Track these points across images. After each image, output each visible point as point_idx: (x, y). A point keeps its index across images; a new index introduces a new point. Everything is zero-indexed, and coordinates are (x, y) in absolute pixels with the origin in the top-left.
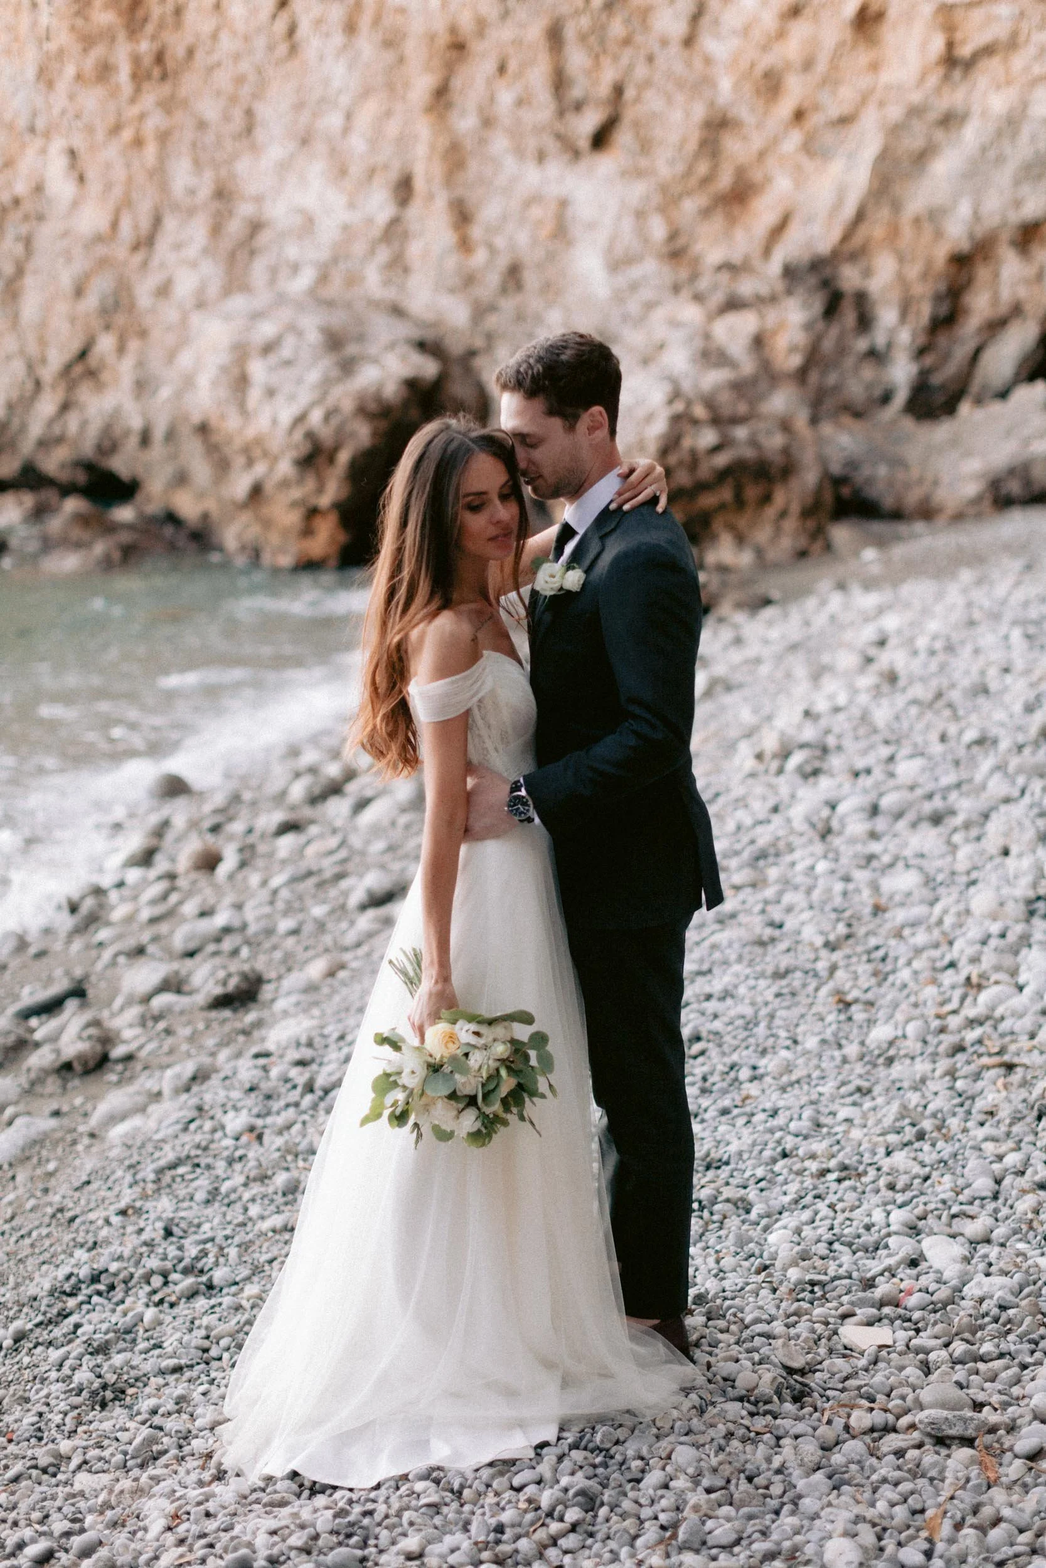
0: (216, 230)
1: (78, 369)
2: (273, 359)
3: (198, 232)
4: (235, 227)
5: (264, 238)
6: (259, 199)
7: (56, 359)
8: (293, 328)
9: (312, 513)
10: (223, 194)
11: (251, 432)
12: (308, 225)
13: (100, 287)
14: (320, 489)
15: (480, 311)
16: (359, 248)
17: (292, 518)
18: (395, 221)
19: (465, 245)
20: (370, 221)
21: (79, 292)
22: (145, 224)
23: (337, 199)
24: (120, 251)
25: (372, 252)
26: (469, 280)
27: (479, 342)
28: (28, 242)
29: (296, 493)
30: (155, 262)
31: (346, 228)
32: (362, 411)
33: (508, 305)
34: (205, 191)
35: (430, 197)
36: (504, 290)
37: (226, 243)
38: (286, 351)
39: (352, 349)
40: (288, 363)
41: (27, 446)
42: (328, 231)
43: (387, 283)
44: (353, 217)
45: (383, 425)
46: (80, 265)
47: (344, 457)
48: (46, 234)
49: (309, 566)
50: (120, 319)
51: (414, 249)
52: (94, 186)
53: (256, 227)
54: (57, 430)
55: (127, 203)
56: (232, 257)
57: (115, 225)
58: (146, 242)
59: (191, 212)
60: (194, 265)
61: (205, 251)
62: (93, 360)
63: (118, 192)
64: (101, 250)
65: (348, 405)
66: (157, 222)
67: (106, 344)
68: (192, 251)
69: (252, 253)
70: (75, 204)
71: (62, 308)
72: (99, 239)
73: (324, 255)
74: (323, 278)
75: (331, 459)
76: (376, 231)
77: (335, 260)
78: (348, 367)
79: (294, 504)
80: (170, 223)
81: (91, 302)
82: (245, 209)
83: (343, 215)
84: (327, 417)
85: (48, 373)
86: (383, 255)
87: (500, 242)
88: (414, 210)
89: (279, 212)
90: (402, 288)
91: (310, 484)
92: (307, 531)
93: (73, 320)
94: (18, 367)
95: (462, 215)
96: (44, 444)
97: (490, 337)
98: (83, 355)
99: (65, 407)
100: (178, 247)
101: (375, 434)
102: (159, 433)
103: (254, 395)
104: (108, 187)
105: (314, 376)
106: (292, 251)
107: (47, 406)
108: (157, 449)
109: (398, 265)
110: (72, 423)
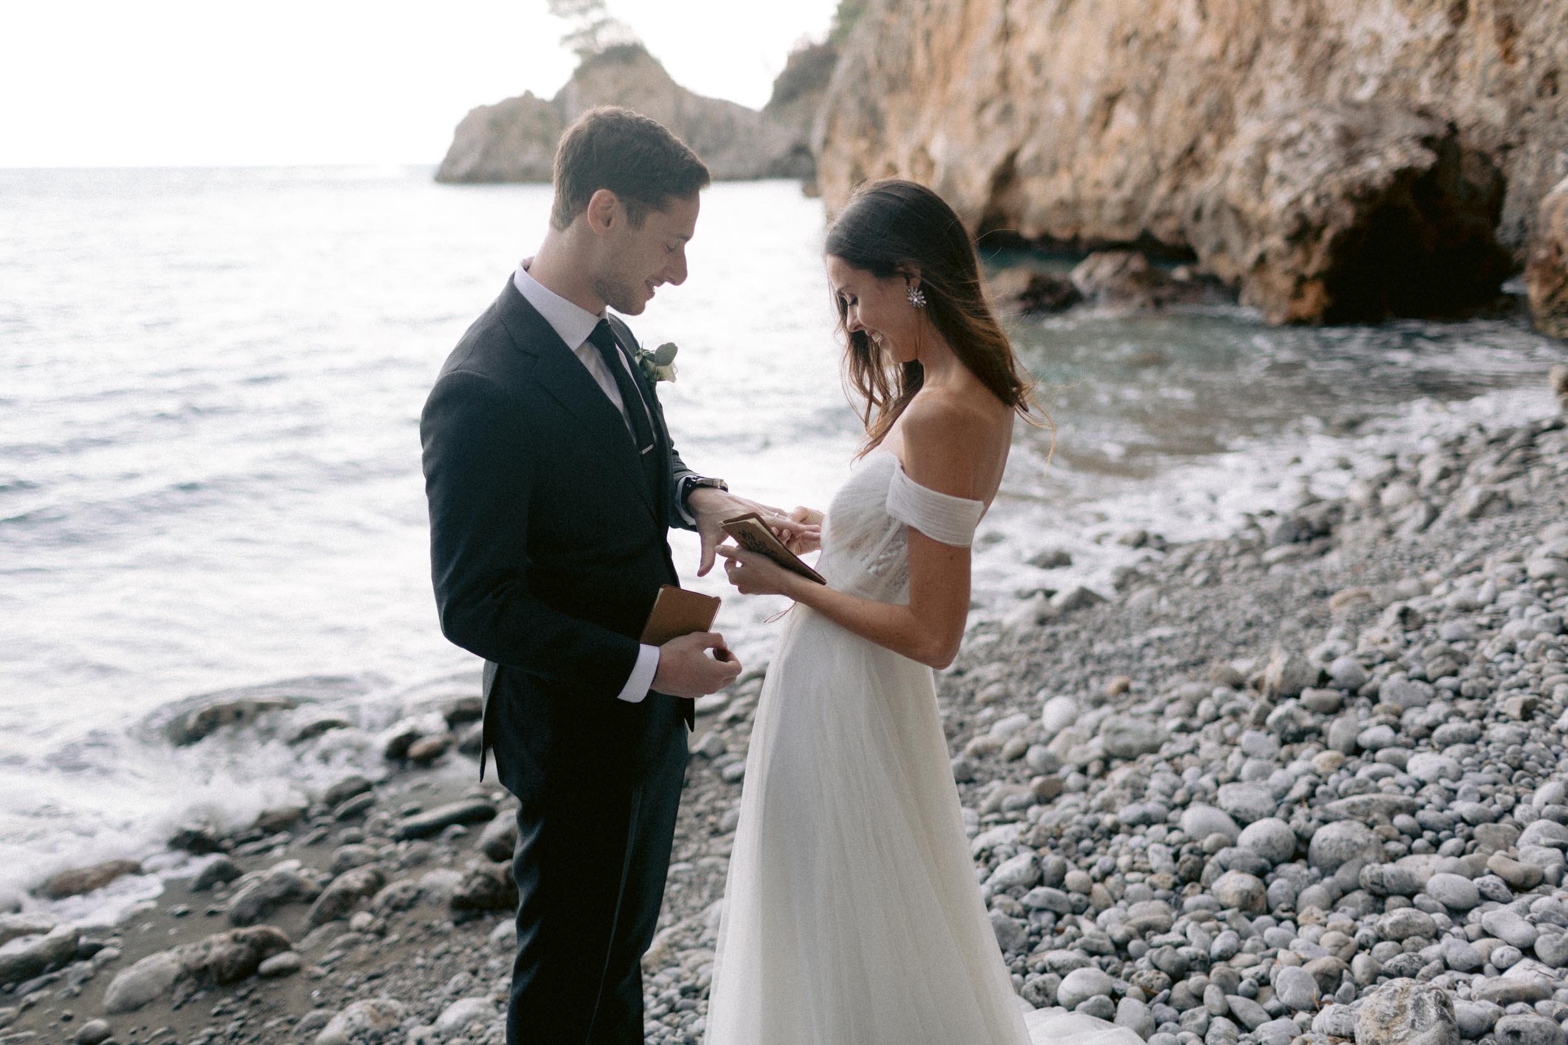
0: (1301, 52)
1: (1188, 161)
2: (1290, 152)
3: (1287, 54)
4: (1317, 48)
5: (1341, 55)
6: (1340, 26)
7: (1172, 152)
8: (1315, 127)
9: (1301, 281)
10: (1312, 23)
11: (1262, 212)
12: (1377, 41)
13: (1208, 98)
14: (1307, 261)
15: (1516, 112)
16: (1416, 61)
17: (1284, 284)
18: (1448, 38)
19: (1508, 56)
20: (1427, 38)
21: (1192, 102)
22: (1247, 48)
23: (1401, 22)
24: (1226, 71)
25: (1427, 64)
26: (1510, 85)
27: (1513, 138)
28: (1162, 66)
29: (1289, 264)
30: (1252, 78)
31: (1406, 45)
32: (1348, 196)
33: (1542, 106)
34: (1297, 21)
35: (1481, 16)
36: (1540, 93)
37: (1308, 62)
38: (1303, 147)
39: (1364, 143)
40: (1302, 156)
41: (1145, 219)
42: (1392, 49)
43: (1436, 90)
44: (1416, 36)
45: (1365, 208)
46: (1196, 81)
47: (1328, 234)
48: (1176, 59)
49: (1296, 322)
50: (1220, 123)
51: (1464, 60)
52: (1213, 21)
53: (1334, 47)
54: (1167, 207)
55: (1236, 33)
56: (1312, 72)
57: (1224, 52)
58: (1246, 63)
59: (1283, 38)
60: (1281, 79)
61: (1292, 69)
62: (1197, 154)
63: (1230, 25)
64: (1211, 70)
65: (1337, 191)
66: (1257, 46)
67: (1208, 141)
68: (1281, 69)
69: (1330, 68)
70: (1199, 36)
71: (1179, 114)
72: (1211, 61)
73: (1385, 68)
74: (1385, 87)
75: (1318, 235)
76: (1431, 48)
77: (1395, 72)
78: (1353, 159)
79: (1286, 272)
80: (1267, 47)
81: (1201, 109)
82: (1329, 34)
83: (1405, 35)
84: (1317, 201)
85: (1165, 164)
86: (1436, 66)
87: (1541, 52)
88: (1466, 29)
89: (1355, 35)
90: (1449, 94)
91: (1298, 256)
92: (1297, 293)
93: (1184, 123)
94: (1146, 159)
95: (1508, 30)
96: (1159, 216)
97: (1523, 133)
98: (1191, 150)
99: (1176, 188)
100: (1271, 65)
101: (1358, 215)
102: (1207, 211)
103: (1270, 181)
104: (1223, 20)
105: (1319, 167)
106: (1361, 66)
107: (1162, 188)
108: (1206, 225)
109: (1448, 76)
110: (1179, 201)
